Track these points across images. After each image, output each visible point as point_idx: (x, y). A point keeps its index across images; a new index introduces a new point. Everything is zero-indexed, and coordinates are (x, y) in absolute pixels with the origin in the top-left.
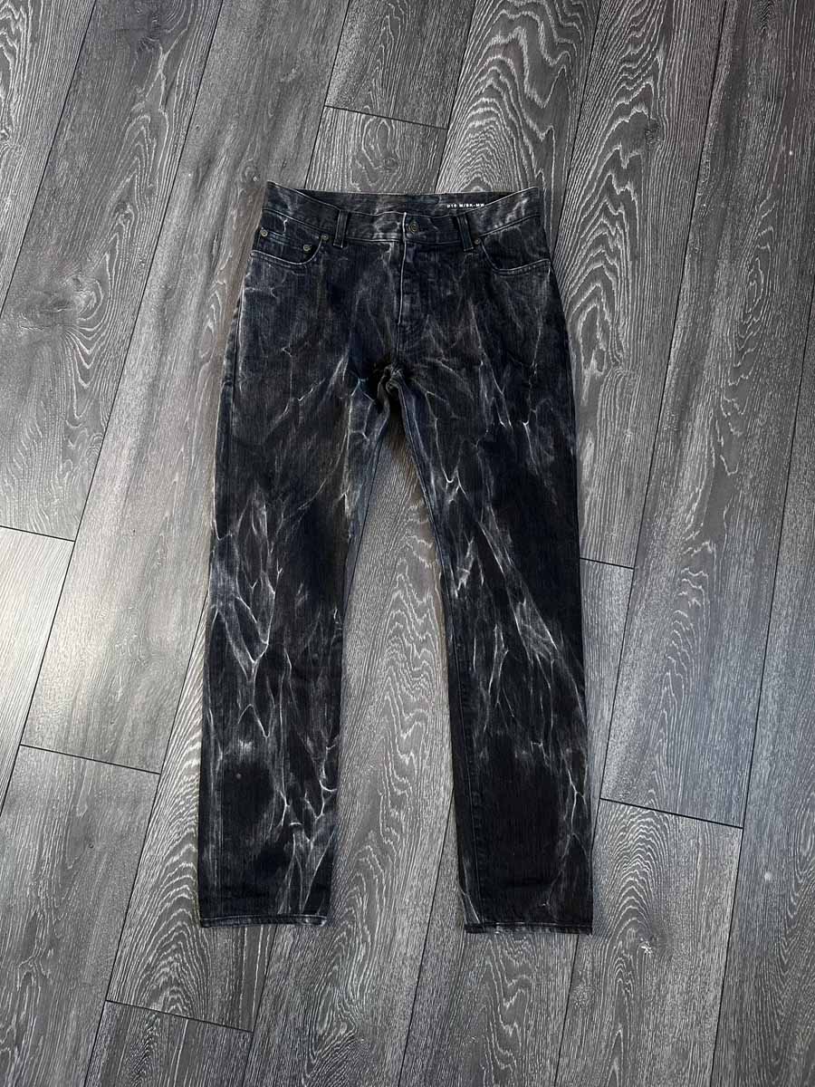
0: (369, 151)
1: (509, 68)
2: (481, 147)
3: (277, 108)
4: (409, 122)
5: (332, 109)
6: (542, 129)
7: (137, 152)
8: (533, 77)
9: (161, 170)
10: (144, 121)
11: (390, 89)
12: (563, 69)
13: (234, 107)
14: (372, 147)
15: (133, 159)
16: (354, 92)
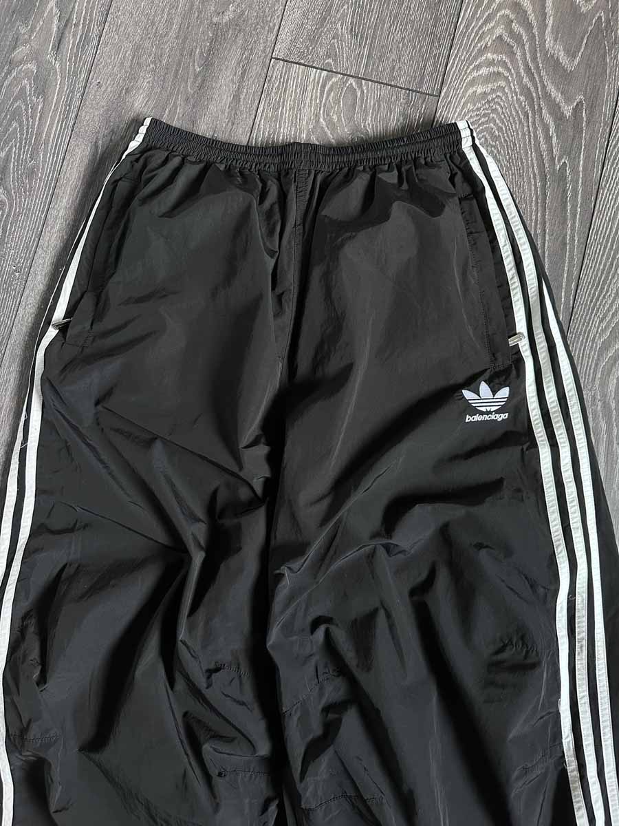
0: (330, 122)
1: (527, 12)
2: (483, 123)
3: (207, 59)
4: (386, 84)
5: (282, 62)
6: (568, 100)
7: (16, 115)
8: (559, 28)
9: (46, 143)
10: (27, 72)
11: (362, 37)
12: (600, 18)
13: (150, 55)
14: (335, 117)
15: (10, 125)
16: (314, 39)
